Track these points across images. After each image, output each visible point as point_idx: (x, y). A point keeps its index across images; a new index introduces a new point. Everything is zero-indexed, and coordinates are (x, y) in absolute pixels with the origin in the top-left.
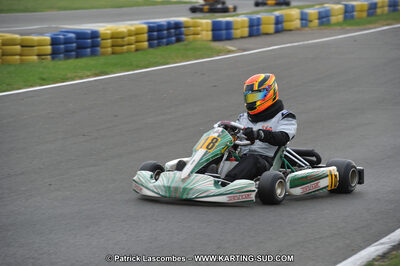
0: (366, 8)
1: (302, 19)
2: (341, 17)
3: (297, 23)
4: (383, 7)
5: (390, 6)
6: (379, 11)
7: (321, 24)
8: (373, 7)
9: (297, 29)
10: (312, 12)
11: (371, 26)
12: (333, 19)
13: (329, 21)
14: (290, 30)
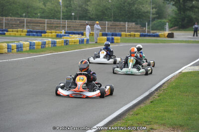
0: (41, 44)
1: (8, 48)
2: (28, 48)
3: (6, 50)
4: (49, 44)
5: (52, 44)
6: (47, 46)
7: (18, 51)
8: (44, 44)
9: (6, 53)
10: (14, 45)
11: (43, 53)
12: (24, 49)
13: (22, 49)
14: (2, 54)
